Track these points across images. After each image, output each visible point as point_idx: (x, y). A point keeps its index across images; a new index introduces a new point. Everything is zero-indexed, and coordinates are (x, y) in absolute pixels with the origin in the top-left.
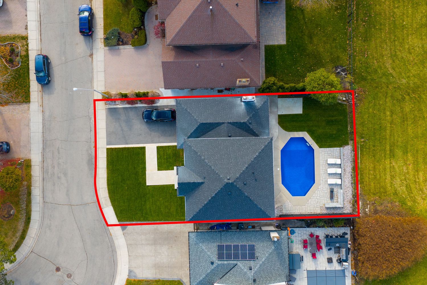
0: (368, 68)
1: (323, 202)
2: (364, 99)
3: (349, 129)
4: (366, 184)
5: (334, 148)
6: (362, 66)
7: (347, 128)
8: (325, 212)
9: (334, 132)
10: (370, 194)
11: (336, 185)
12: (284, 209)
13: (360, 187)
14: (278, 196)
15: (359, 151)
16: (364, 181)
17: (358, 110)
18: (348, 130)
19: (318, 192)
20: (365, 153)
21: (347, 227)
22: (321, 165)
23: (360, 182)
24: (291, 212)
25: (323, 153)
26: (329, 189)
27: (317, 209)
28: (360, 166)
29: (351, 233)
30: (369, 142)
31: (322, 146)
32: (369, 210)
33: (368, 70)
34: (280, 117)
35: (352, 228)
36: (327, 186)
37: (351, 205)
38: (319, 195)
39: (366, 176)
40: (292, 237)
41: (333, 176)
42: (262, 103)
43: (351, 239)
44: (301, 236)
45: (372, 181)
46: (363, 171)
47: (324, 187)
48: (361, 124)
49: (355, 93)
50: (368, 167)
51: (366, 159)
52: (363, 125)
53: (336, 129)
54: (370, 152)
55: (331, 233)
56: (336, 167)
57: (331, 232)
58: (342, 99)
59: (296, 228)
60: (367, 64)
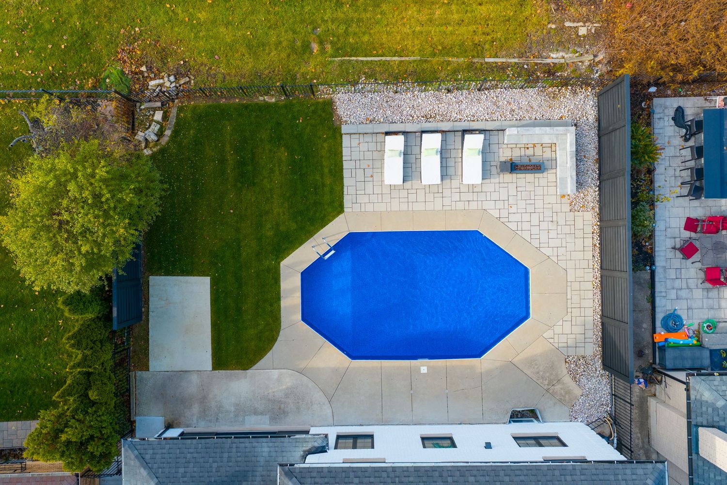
0: (38, 27)
1: (552, 200)
2: (162, 41)
3: (273, 100)
4: (484, 33)
5: (344, 158)
6: (33, 49)
7: (268, 106)
8: (592, 193)
9: (283, 158)
10: (521, 18)
11: (486, 151)
12: (581, 352)
13: (496, 56)
14: (528, 372)
15: (357, 61)
16: (473, 41)
17: (202, 64)
18: (275, 104)
19: (512, 218)
20: (366, 38)
21: (649, 107)
22: (410, 209)
23: (473, 57)
24: (590, 326)
25: (365, 199)
26: (501, 175)
27: (579, 225)
28: (412, 58)
29: (676, 94)
30: (323, 21)
31: (336, 204)
32: (585, 23)
33: (47, 26)
34: (220, 361)
35: (653, 89)
36: (490, 186)
37: (567, 92)
38: (526, 217)
39: (452, 33)
40: (690, 322)
41: (451, 163)
42: (144, 472)
43: (700, 95)
44: (688, 288)
45: (473, 11)
46: (433, 47)
47: (495, 196)
48: (255, 53)
49: (136, 73)
50: (418, 29)
51: (388, 33)
52: (259, 46)
53: (270, 151)
54: (359, 20)
55: (678, 173)
56: (416, 150)
57: (671, 172)
58: (158, 122)
59: (657, 310)
60: (25, 27)
